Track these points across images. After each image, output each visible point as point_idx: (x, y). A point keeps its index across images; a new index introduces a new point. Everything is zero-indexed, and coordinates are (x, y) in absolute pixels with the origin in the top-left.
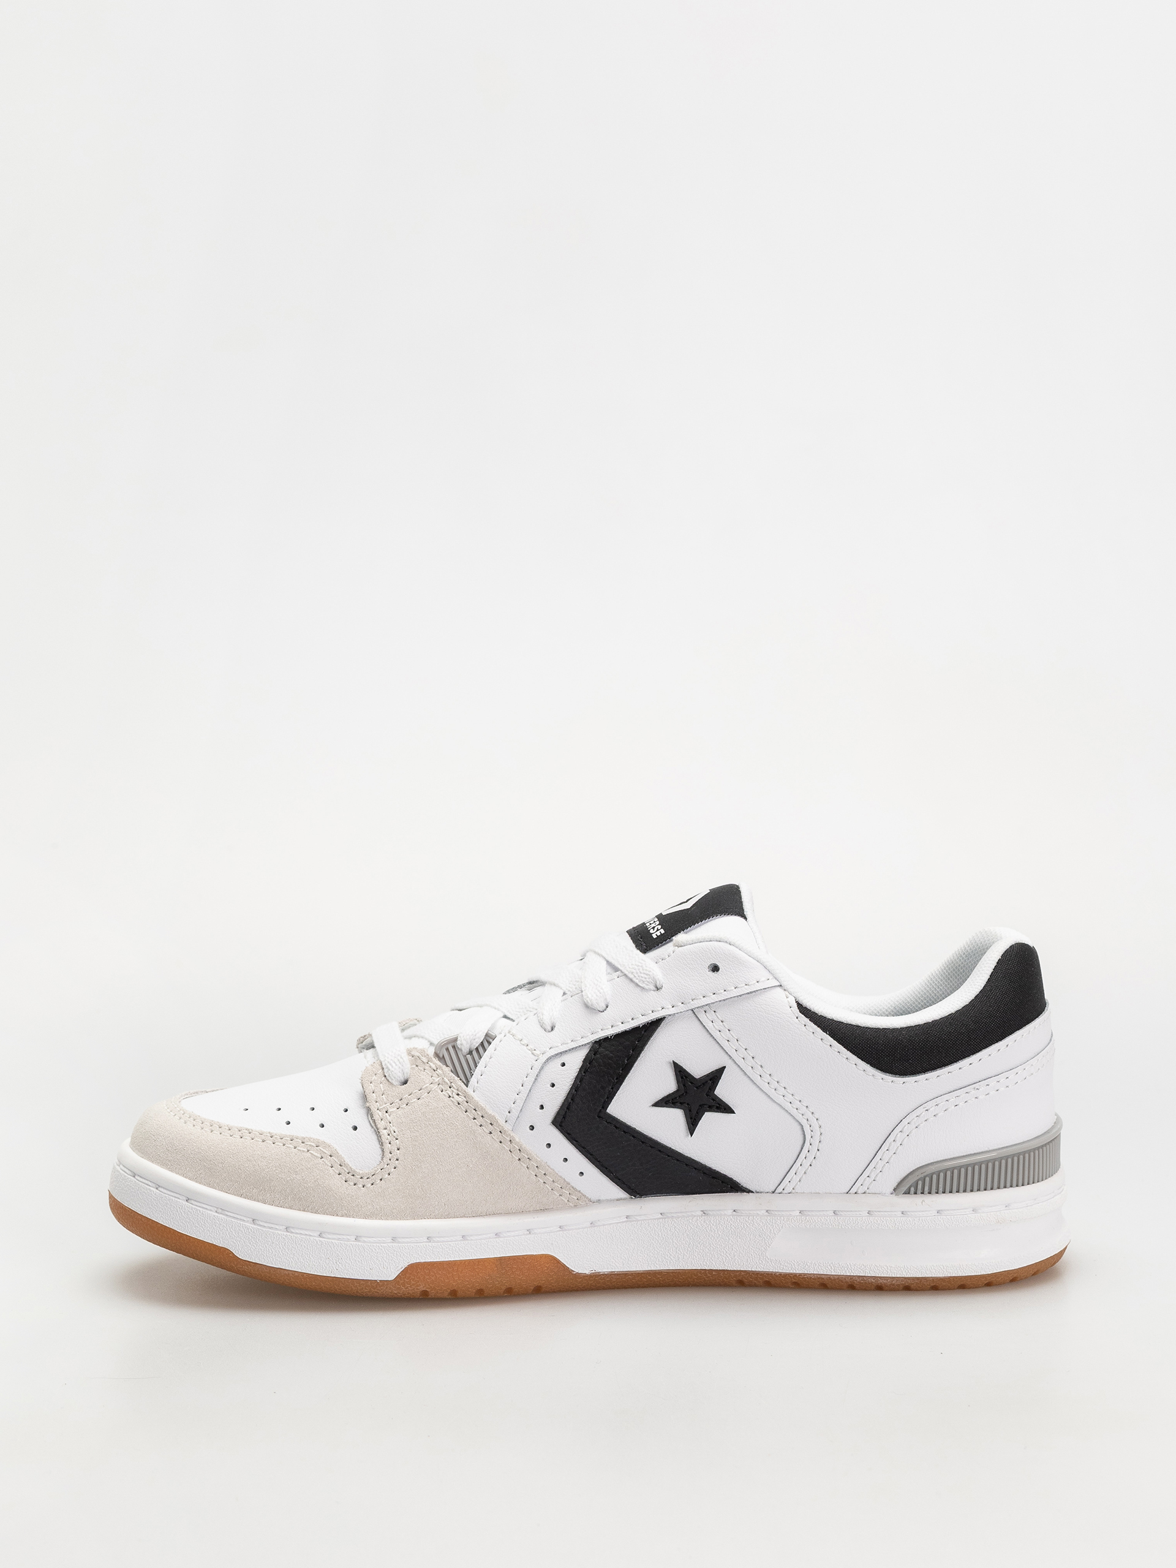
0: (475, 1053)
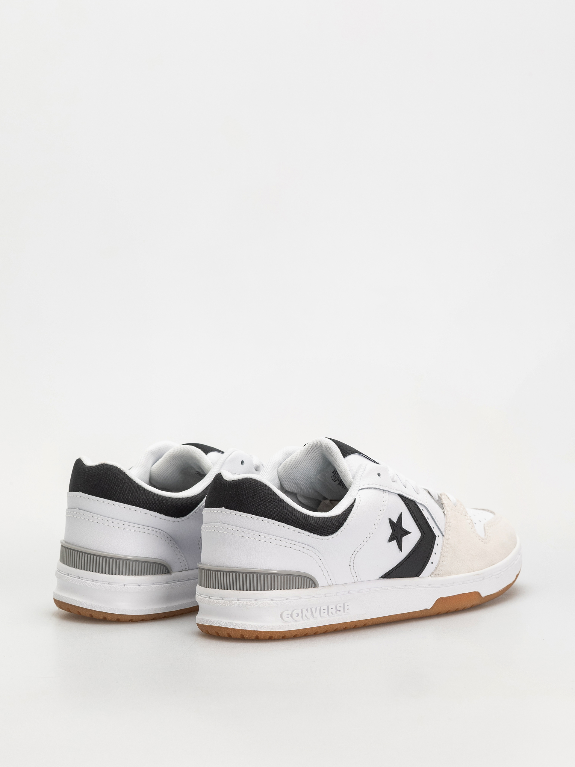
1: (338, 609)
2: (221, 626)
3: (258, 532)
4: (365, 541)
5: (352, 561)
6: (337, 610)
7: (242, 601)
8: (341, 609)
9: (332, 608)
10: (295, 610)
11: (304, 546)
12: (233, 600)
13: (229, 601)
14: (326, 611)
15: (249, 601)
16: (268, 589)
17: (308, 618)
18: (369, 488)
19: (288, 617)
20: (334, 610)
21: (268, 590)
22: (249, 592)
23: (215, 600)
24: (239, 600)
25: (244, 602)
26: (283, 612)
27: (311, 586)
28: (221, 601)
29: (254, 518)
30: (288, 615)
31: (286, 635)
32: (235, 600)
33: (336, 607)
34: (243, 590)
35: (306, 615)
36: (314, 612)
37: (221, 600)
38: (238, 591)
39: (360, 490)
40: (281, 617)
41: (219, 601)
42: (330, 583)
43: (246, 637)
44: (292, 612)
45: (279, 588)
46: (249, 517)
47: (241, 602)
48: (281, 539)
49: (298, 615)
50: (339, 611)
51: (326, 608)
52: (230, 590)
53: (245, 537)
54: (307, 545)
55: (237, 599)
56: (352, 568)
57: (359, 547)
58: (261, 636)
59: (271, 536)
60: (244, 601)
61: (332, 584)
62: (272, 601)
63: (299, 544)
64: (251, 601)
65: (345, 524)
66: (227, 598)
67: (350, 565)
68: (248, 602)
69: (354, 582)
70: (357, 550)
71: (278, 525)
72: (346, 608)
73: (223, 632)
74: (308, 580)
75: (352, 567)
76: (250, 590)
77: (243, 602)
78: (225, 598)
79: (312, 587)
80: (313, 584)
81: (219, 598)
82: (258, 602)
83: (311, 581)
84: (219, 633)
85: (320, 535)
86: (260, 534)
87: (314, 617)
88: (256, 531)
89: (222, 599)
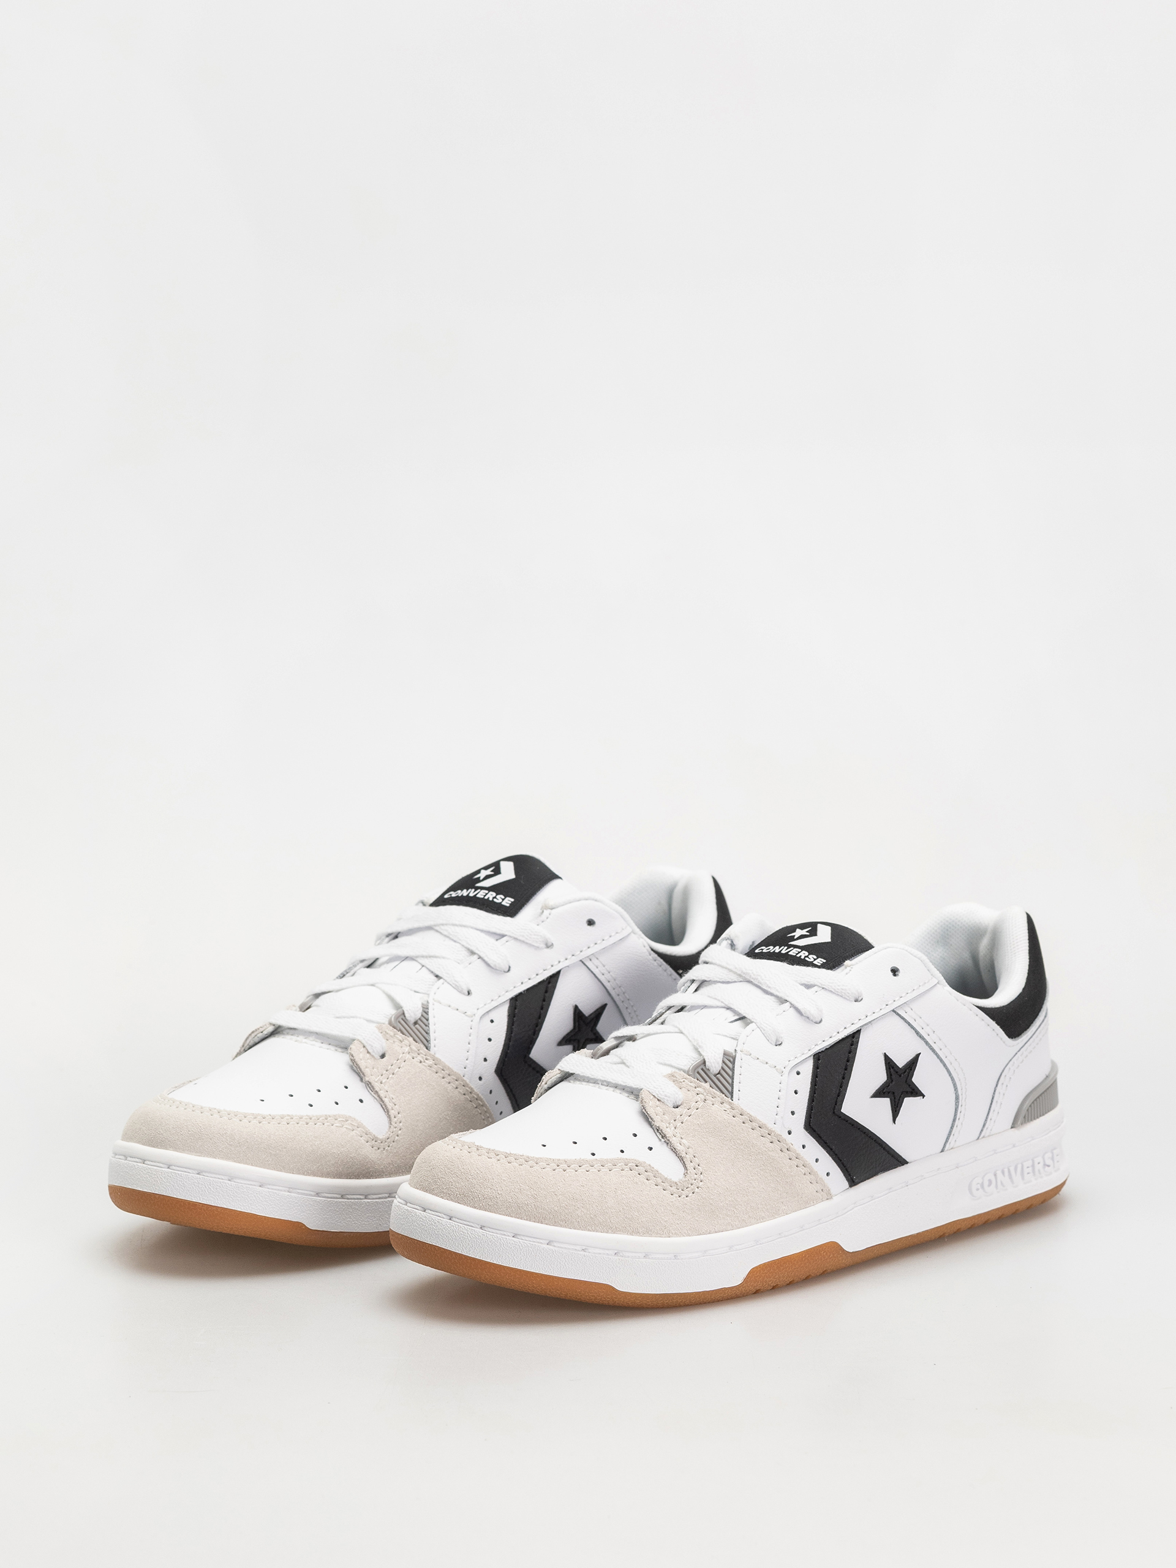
0: (419, 1022)
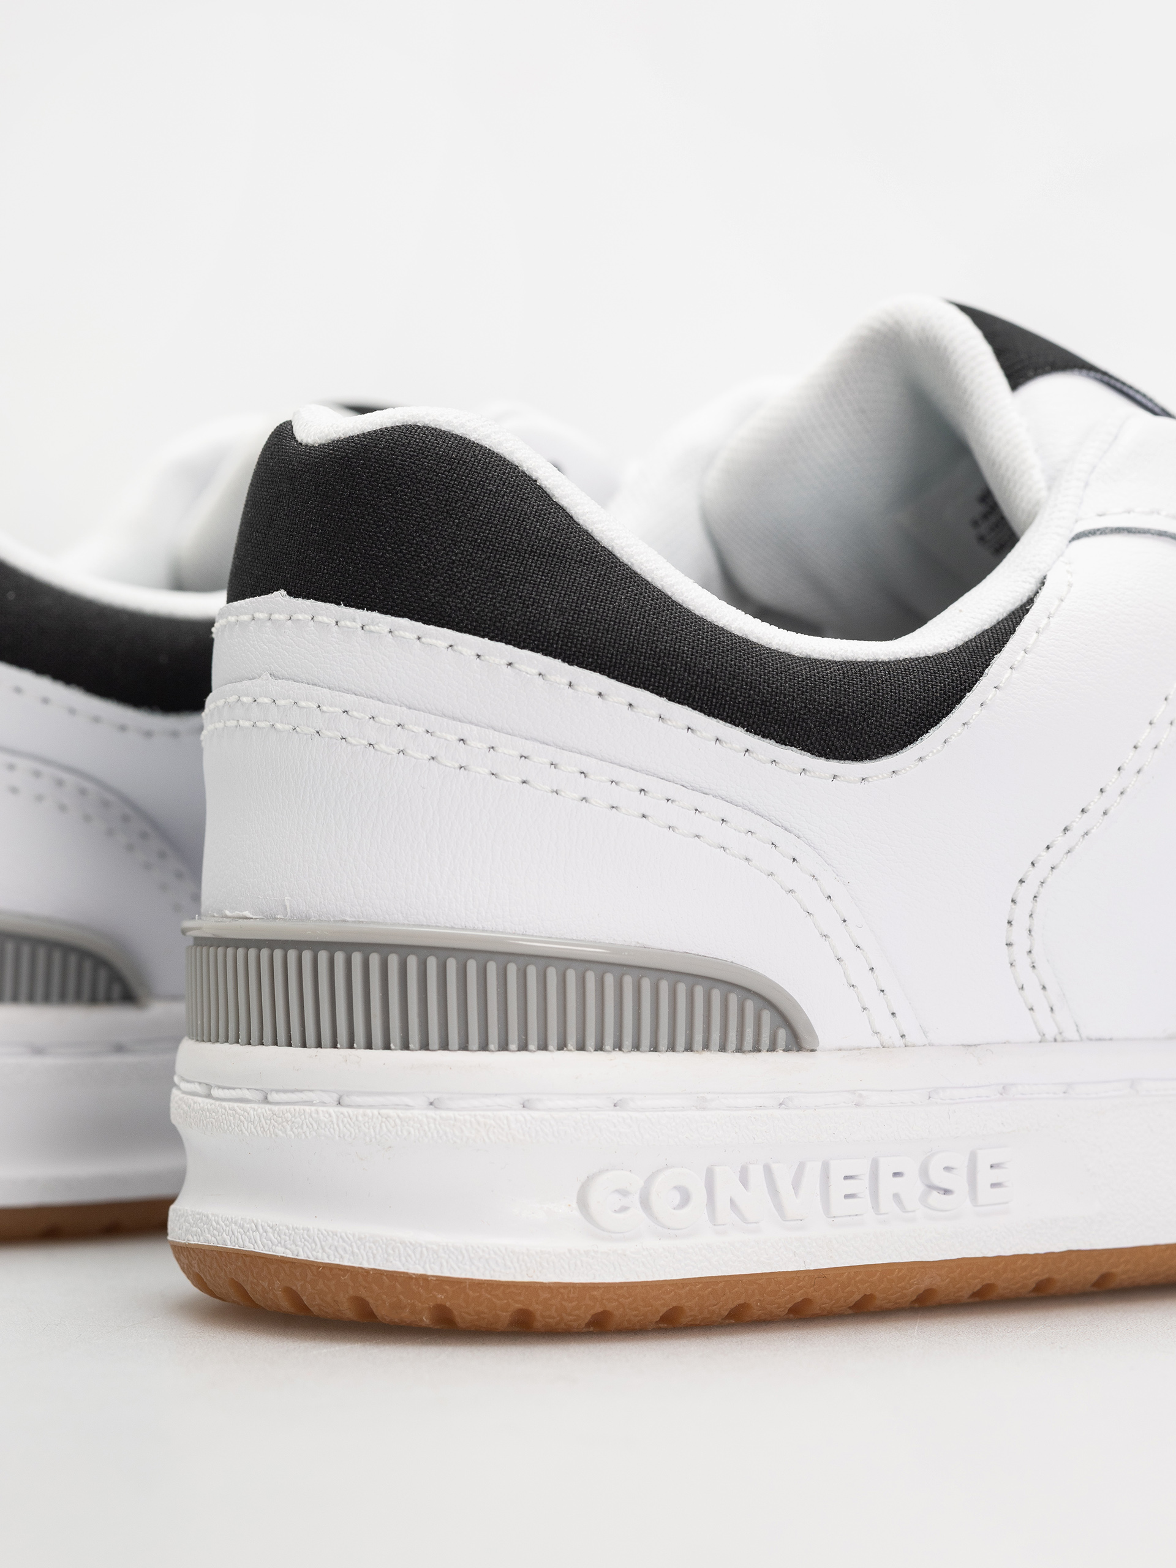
1: (937, 1182)
2: (249, 1247)
3: (454, 719)
4: (1095, 810)
5: (1022, 922)
6: (932, 1187)
7: (360, 1106)
8: (958, 1182)
9: (896, 1174)
10: (667, 1167)
11: (726, 811)
12: (310, 1103)
13: (292, 1108)
14: (861, 1186)
15: (396, 1107)
16: (507, 1044)
17: (745, 1220)
18: (1129, 531)
19: (624, 1209)
20: (911, 1187)
21: (504, 1047)
22: (396, 1056)
23: (231, 1104)
24: (346, 1100)
25: (369, 1112)
26: (590, 1179)
27: (765, 1040)
28: (256, 1106)
29: (434, 641)
30: (624, 1193)
31: (610, 1306)
32: (323, 1104)
33: (924, 1172)
34: (369, 1046)
35: (732, 1201)
36: (784, 1185)
37: (259, 1102)
38: (342, 1053)
39: (1078, 537)
40: (583, 1204)
41: (245, 1110)
42: (890, 1032)
43: (383, 1311)
44: (650, 1180)
45: (572, 1042)
46: (407, 635)
47: (350, 1110)
48: (587, 764)
49: (686, 1198)
50: (946, 1192)
51: (862, 1168)
52: (304, 1045)
53: (383, 747)
54: (744, 807)
55: (335, 1096)
56: (1023, 961)
57: (1062, 843)
58: (463, 1312)
59: (528, 747)
60: (371, 1107)
61: (901, 1042)
62: (525, 1113)
63: (698, 800)
64: (408, 1107)
65: (971, 699)
66: (285, 1091)
67: (1012, 939)
68: (392, 1113)
69: (1038, 1038)
70: (1046, 860)
71: (570, 685)
72: (985, 1176)
73: (266, 1284)
74: (750, 1005)
75: (1019, 951)
76: (406, 1046)
77: (361, 1111)
78: (277, 1091)
79: (772, 1048)
80: (782, 1034)
81: (248, 1094)
82: (444, 1113)
83: (766, 1015)
84: (248, 1288)
85: (820, 755)
86: (466, 731)
87: (783, 1216)
88: (444, 715)
89: (259, 1096)
